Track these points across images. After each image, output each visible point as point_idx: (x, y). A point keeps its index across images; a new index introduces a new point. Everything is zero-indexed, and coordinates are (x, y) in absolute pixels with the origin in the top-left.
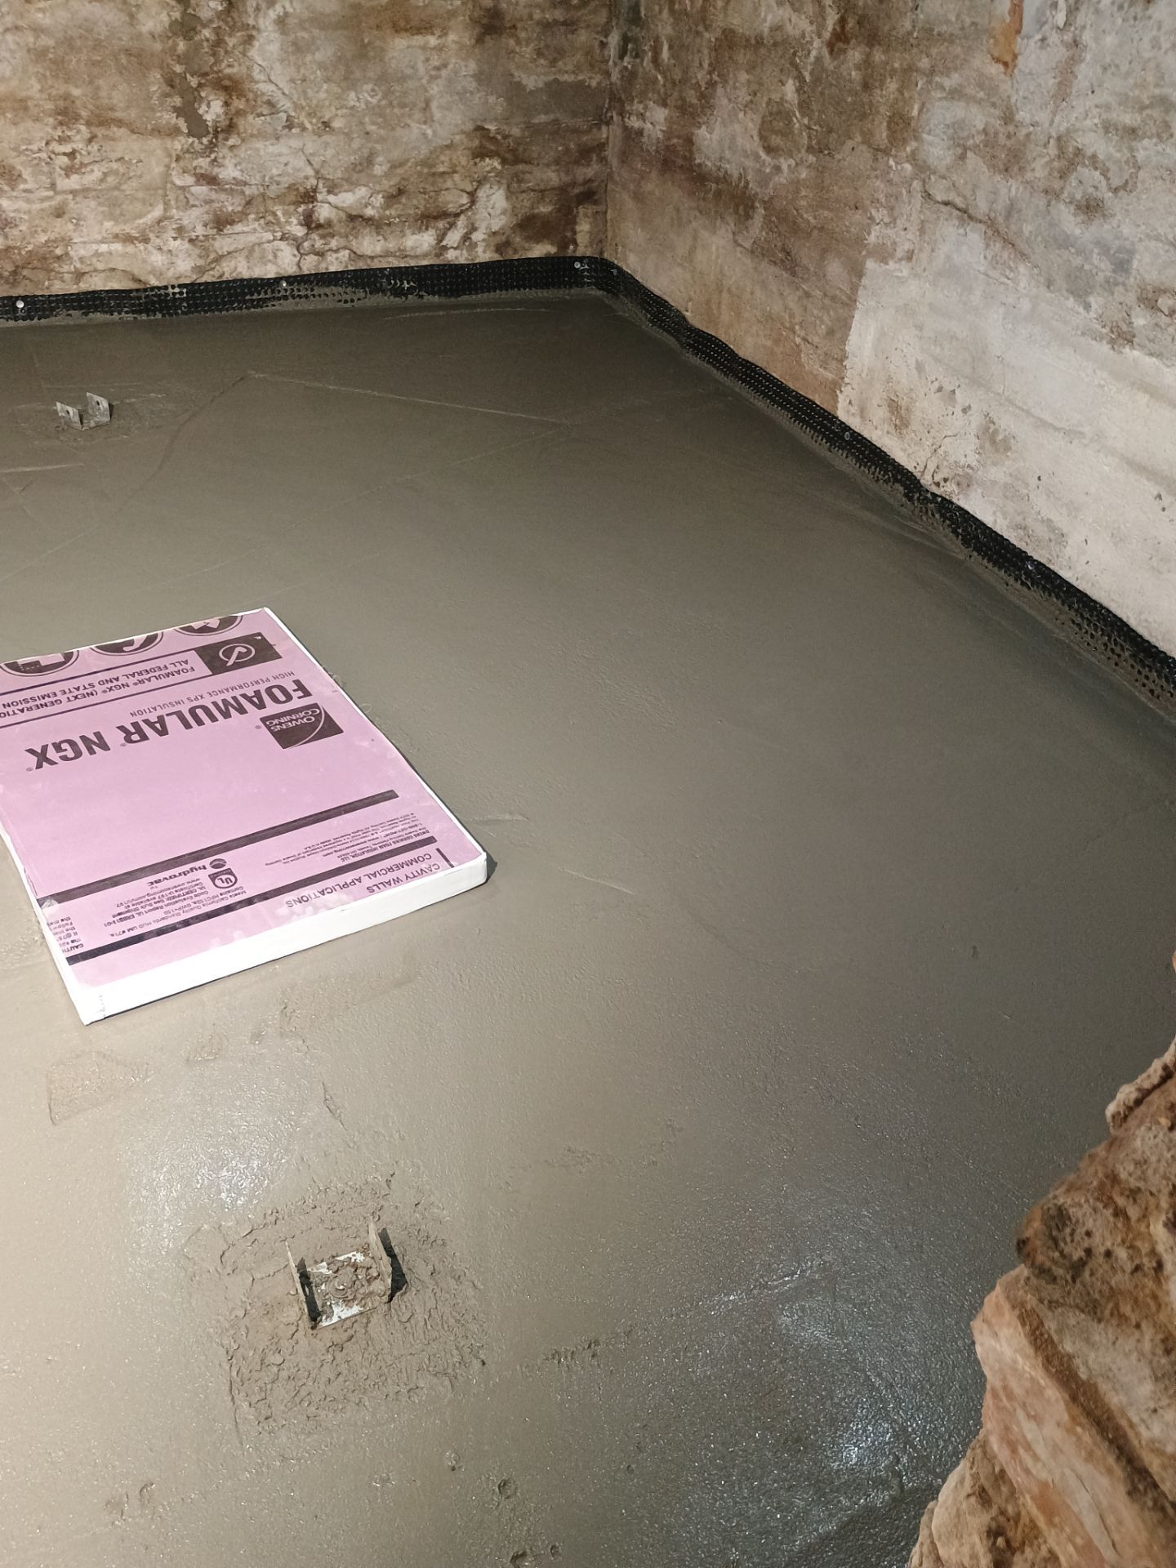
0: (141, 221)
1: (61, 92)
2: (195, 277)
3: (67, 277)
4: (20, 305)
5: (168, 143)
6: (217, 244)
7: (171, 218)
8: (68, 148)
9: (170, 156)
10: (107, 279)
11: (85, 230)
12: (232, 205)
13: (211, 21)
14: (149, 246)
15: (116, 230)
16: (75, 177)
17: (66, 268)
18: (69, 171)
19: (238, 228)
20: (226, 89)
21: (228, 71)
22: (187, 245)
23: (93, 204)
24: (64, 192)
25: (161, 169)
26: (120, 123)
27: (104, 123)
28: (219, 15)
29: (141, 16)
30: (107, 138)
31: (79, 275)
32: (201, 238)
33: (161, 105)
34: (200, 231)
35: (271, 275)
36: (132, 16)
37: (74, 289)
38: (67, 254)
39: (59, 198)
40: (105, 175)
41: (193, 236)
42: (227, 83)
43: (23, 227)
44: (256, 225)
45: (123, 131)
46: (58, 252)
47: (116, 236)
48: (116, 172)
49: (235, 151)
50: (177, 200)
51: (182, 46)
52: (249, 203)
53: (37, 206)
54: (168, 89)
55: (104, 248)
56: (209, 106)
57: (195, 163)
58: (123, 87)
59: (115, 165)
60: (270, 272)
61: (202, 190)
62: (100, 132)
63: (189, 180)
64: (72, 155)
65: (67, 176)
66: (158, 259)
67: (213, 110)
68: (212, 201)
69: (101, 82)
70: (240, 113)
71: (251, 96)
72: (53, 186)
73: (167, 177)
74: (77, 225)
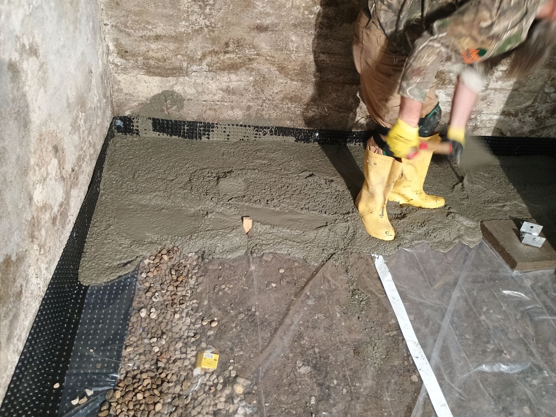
0: (519, 106)
2: (528, 135)
3: (470, 128)
5: (553, 72)
7: (533, 106)
9: (550, 78)
11: (491, 107)
14: (516, 119)
15: (505, 109)
16: (500, 83)
17: (472, 124)
18: (499, 79)
22: (534, 120)
23: (501, 96)
24: (492, 89)
25: (542, 83)
31: (476, 128)
32: (543, 117)
34: (543, 114)
38: (476, 118)
40: (515, 83)
41: (539, 116)
46: (473, 117)
47: (504, 113)
48: (520, 82)
50: (541, 99)
55: (495, 117)
59: (521, 79)
63: (552, 90)
65: (497, 81)
66: (516, 125)
73: (543, 87)
74: (489, 105)
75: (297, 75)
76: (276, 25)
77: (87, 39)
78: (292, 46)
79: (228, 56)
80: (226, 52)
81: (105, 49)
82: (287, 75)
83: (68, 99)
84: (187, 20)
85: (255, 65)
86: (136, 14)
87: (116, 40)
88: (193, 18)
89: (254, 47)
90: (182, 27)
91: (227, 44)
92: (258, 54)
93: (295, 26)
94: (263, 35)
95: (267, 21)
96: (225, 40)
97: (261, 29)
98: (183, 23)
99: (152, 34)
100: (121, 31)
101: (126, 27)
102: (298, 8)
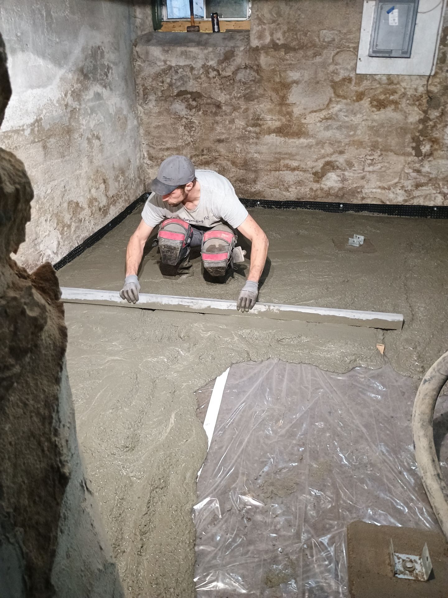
0: (390, 183)
1: (375, 140)
2: (402, 203)
3: (359, 198)
4: (341, 206)
5: (407, 158)
6: (414, 193)
7: (400, 183)
8: (372, 158)
9: (406, 162)
10: (372, 200)
11: (370, 184)
12: (423, 180)
13: (433, 119)
14: (390, 191)
15: (381, 185)
16: (371, 167)
17: (359, 196)
18: (370, 165)
19: (424, 188)
20: (433, 142)
21: (435, 136)
22: (403, 192)
23: (375, 176)
24: (367, 171)
25: (402, 166)
26: (391, 151)
27: (386, 150)
28: (437, 117)
29: (410, 117)
30: (386, 155)
31: (363, 198)
32: (409, 190)
33: (408, 145)
34: (410, 188)
35: (431, 205)
36: (406, 117)
37: (360, 203)
38: (361, 191)
39: (364, 173)
40: (382, 167)
41: (407, 189)
42: (434, 139)
43: (350, 181)
44: (431, 188)
45: (392, 153)
46: (359, 190)
47: (380, 187)
48: (386, 167)
49: (431, 162)
50: (404, 177)
51: (421, 127)
52: (430, 180)
53: (356, 175)
54: (411, 141)
55: (374, 190)
56: (425, 147)
57: (414, 165)
58: (396, 139)
59: (386, 164)
60: (431, 204)
61: (414, 174)
62: (384, 153)
63: (411, 171)
64: (372, 160)
65: (369, 166)
66: (391, 196)
67: (426, 148)
68: (417, 178)
69: (389, 137)
70: (436, 150)
71: (441, 144)
72: (363, 169)
73: (403, 169)
74: (368, 182)
75: (242, 166)
76: (228, 139)
77: (130, 146)
78: (238, 150)
79: (204, 157)
80: (203, 155)
81: (142, 156)
82: (236, 166)
83: (113, 164)
84: (182, 139)
85: (218, 161)
86: (157, 138)
87: (148, 151)
88: (185, 138)
89: (217, 151)
90: (180, 143)
91: (203, 151)
92: (219, 155)
93: (238, 138)
94: (221, 144)
95: (223, 137)
96: (202, 148)
97: (220, 141)
98: (180, 141)
99: (165, 147)
100: (150, 147)
101: (153, 144)
102: (239, 129)
